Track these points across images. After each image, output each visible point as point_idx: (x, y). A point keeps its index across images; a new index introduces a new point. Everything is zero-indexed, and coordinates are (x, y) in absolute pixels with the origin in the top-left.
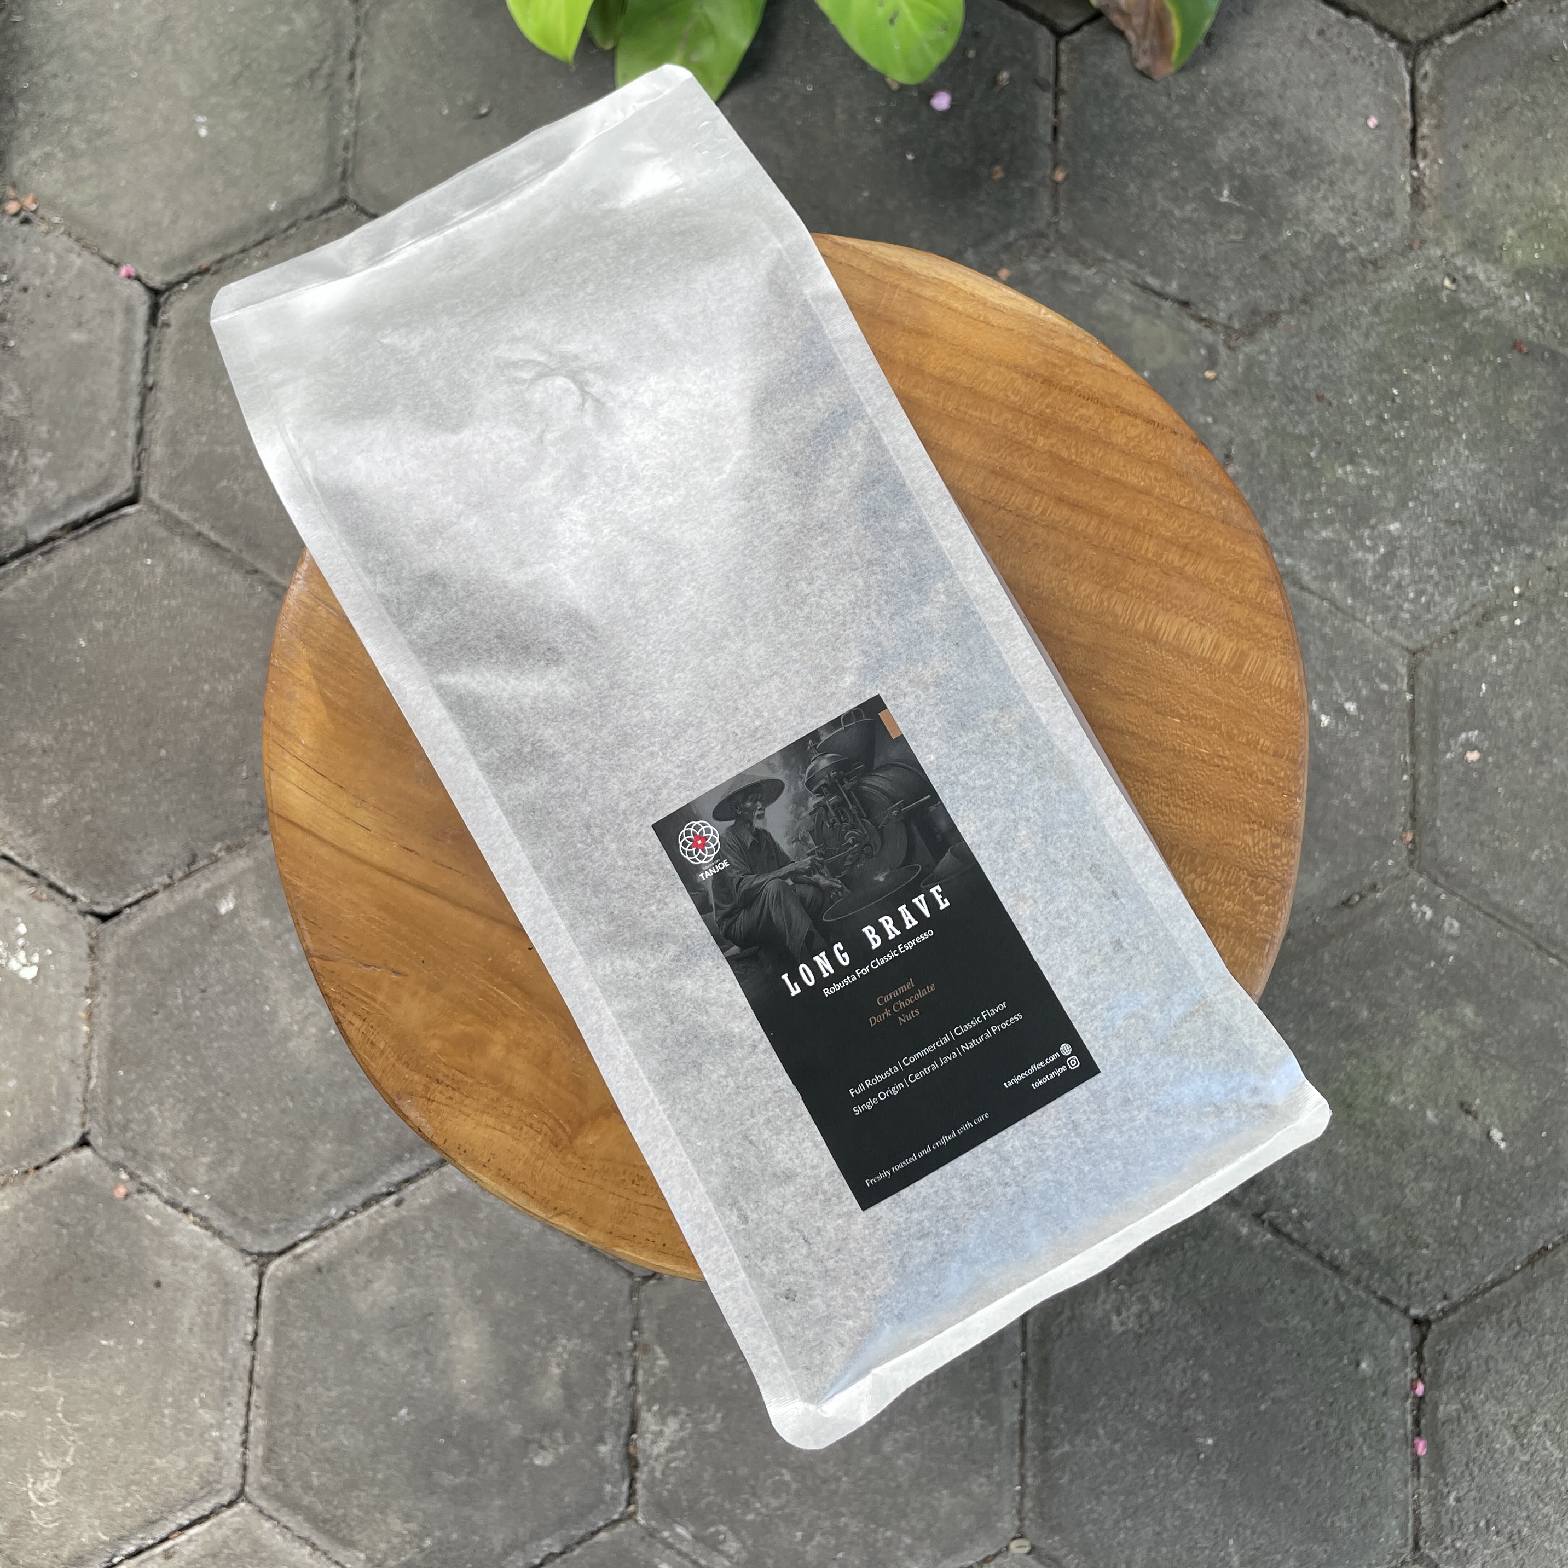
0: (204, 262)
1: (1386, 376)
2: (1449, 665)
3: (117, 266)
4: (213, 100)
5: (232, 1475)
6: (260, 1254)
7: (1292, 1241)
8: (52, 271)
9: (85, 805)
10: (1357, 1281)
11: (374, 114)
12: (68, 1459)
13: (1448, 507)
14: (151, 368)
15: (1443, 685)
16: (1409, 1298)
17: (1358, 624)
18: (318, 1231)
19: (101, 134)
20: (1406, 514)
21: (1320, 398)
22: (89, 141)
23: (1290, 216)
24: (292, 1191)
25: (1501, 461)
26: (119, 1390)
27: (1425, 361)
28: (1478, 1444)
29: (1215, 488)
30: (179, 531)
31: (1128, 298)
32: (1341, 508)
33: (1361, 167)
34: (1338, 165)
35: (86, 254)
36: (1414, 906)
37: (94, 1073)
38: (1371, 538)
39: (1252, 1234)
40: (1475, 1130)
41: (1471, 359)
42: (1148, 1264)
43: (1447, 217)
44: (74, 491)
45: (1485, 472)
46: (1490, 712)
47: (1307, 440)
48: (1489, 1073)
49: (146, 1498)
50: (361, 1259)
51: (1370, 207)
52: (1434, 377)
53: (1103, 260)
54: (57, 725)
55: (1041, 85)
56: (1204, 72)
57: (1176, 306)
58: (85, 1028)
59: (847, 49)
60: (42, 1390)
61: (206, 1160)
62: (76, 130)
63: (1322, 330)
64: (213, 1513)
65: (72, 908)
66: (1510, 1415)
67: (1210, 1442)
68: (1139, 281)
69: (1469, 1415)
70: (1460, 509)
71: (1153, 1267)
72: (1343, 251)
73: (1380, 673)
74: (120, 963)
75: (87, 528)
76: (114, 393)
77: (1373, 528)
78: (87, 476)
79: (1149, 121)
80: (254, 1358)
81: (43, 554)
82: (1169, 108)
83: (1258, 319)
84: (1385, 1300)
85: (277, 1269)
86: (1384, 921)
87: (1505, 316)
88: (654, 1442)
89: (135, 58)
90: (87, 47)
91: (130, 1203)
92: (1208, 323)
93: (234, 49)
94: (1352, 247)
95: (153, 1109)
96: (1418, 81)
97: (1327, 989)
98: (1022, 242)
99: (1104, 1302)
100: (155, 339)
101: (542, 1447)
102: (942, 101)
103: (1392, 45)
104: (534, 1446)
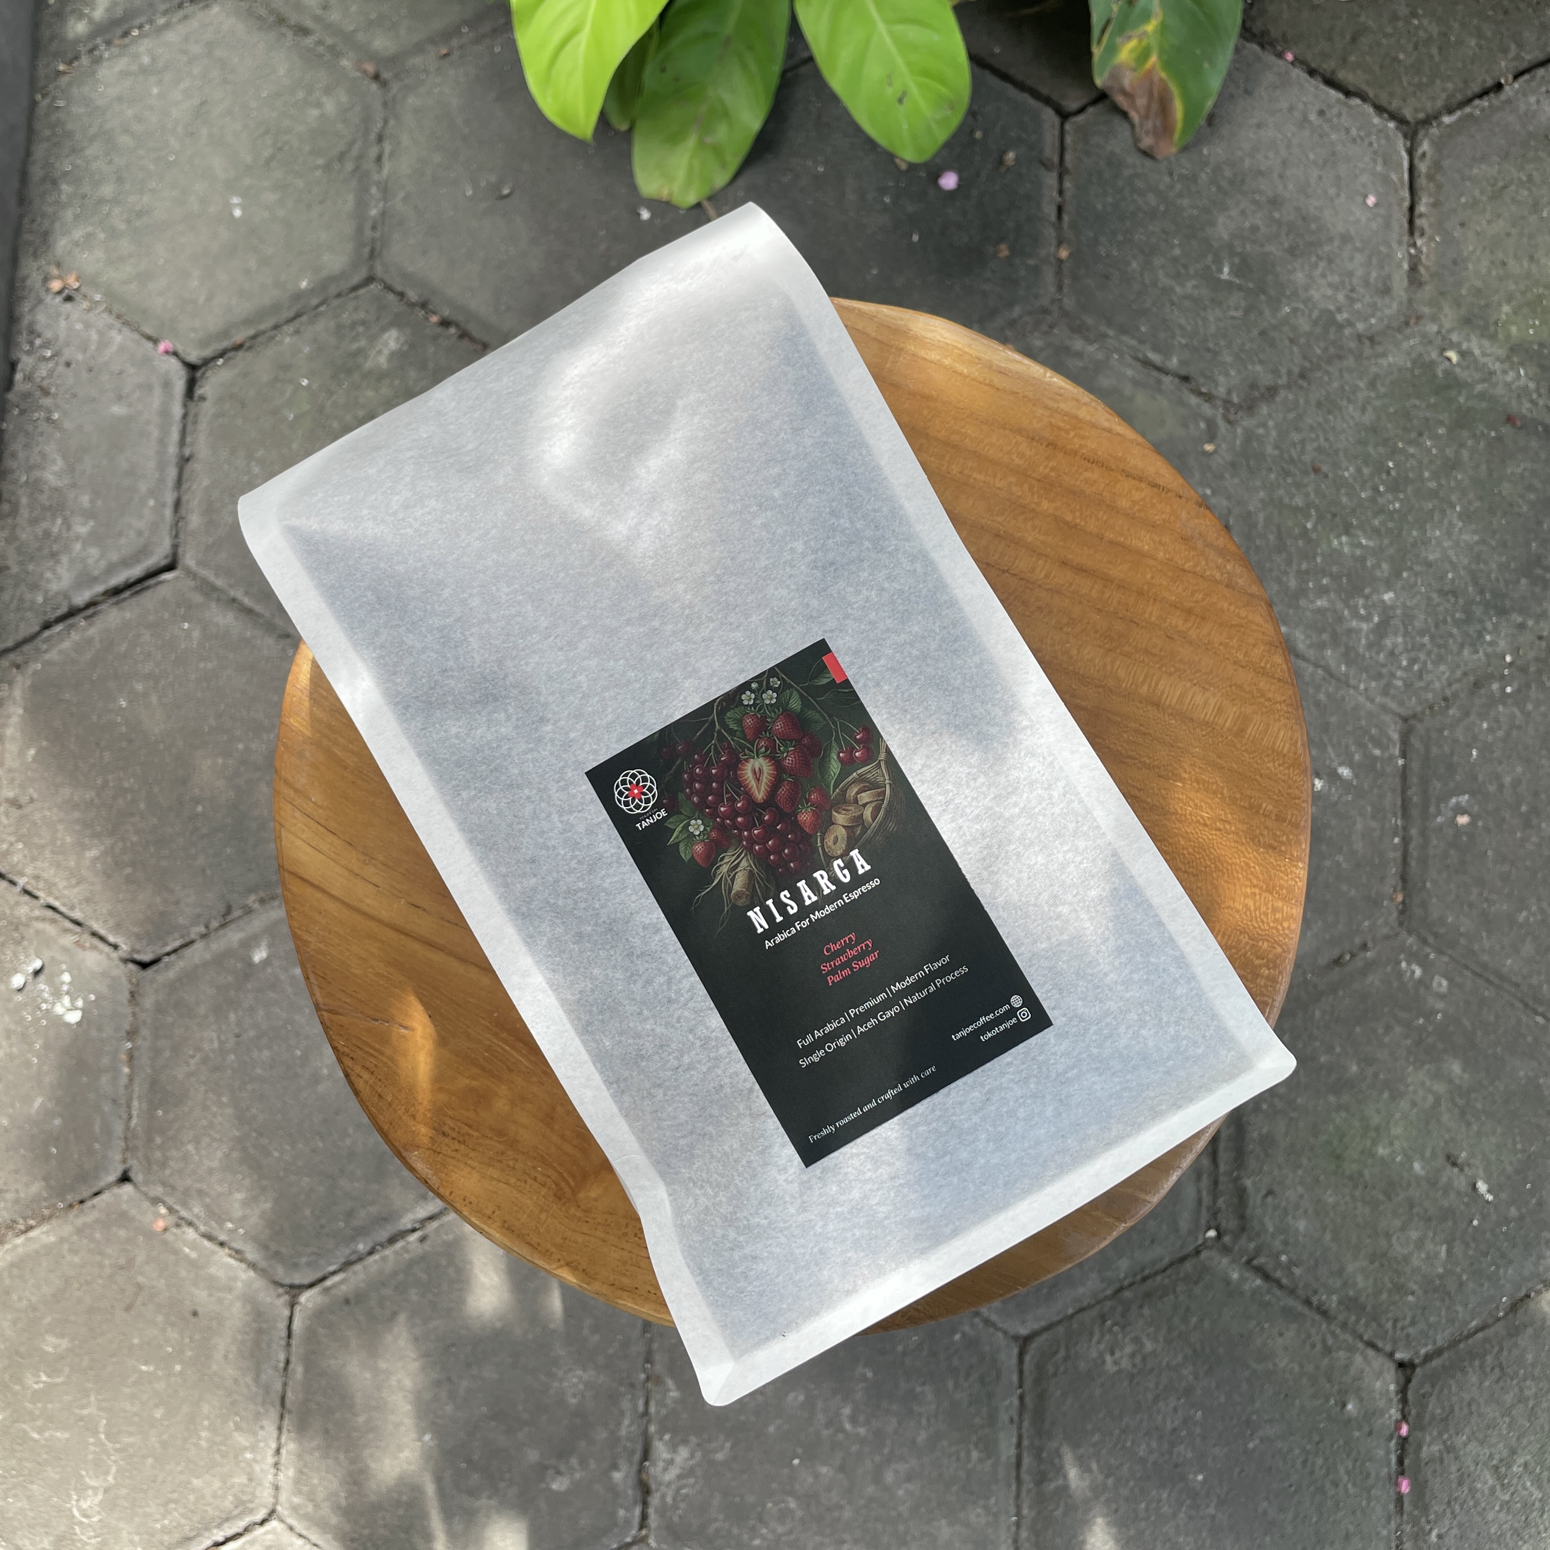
0: (238, 338)
1: (1381, 450)
2: (1440, 731)
3: (155, 341)
4: (247, 182)
5: (265, 1496)
6: (292, 1287)
7: (1281, 1286)
8: (93, 347)
9: (126, 858)
10: (1344, 1326)
11: (401, 195)
12: (110, 1478)
13: (1442, 578)
14: (188, 439)
15: (1435, 750)
16: (1395, 1342)
17: (1352, 692)
18: (347, 1265)
19: (139, 214)
20: (1399, 584)
21: (1316, 470)
22: (128, 222)
23: (1288, 293)
24: (322, 1226)
25: (1494, 533)
26: (158, 1414)
27: (1421, 434)
28: (1460, 1484)
29: (1221, 552)
30: (215, 595)
31: (1129, 372)
32: (1335, 578)
33: (1358, 245)
34: (1336, 243)
35: (126, 330)
36: (1404, 965)
37: (135, 1113)
38: (1365, 607)
39: (1243, 1280)
40: (1461, 1183)
41: (1465, 433)
42: (1141, 1307)
43: (1442, 294)
44: (115, 557)
45: (1477, 543)
46: (1480, 778)
47: (1304, 512)
48: (1475, 1128)
49: (183, 1515)
50: (387, 1292)
51: (1367, 284)
52: (1429, 451)
53: (1105, 336)
54: (99, 781)
55: (1046, 165)
56: (1205, 151)
57: (1177, 380)
58: (126, 1070)
59: (857, 129)
60: (85, 1412)
61: (239, 1196)
62: (117, 211)
63: (1319, 405)
64: (247, 1530)
65: (115, 955)
66: (1491, 1457)
67: (1200, 1477)
68: (1140, 356)
69: (1452, 1455)
70: (1453, 580)
71: (1146, 1311)
72: (1340, 327)
73: (1372, 739)
74: (159, 1009)
75: (127, 594)
76: (152, 465)
77: (1367, 597)
78: (127, 544)
79: (1152, 200)
80: (285, 1384)
81: (86, 618)
82: (1171, 187)
83: (1257, 394)
84: (1371, 1345)
85: (308, 1300)
86: (1374, 979)
87: (1500, 391)
88: (665, 1469)
89: (173, 141)
90: (126, 131)
91: (168, 1236)
92: (1208, 398)
93: (267, 132)
94: (1350, 323)
95: (190, 1147)
96: (1416, 161)
97: (1318, 1044)
98: (1027, 319)
99: (1099, 1342)
100: (193, 411)
101: (559, 1473)
102: (949, 181)
103: (1392, 125)
104: (551, 1472)
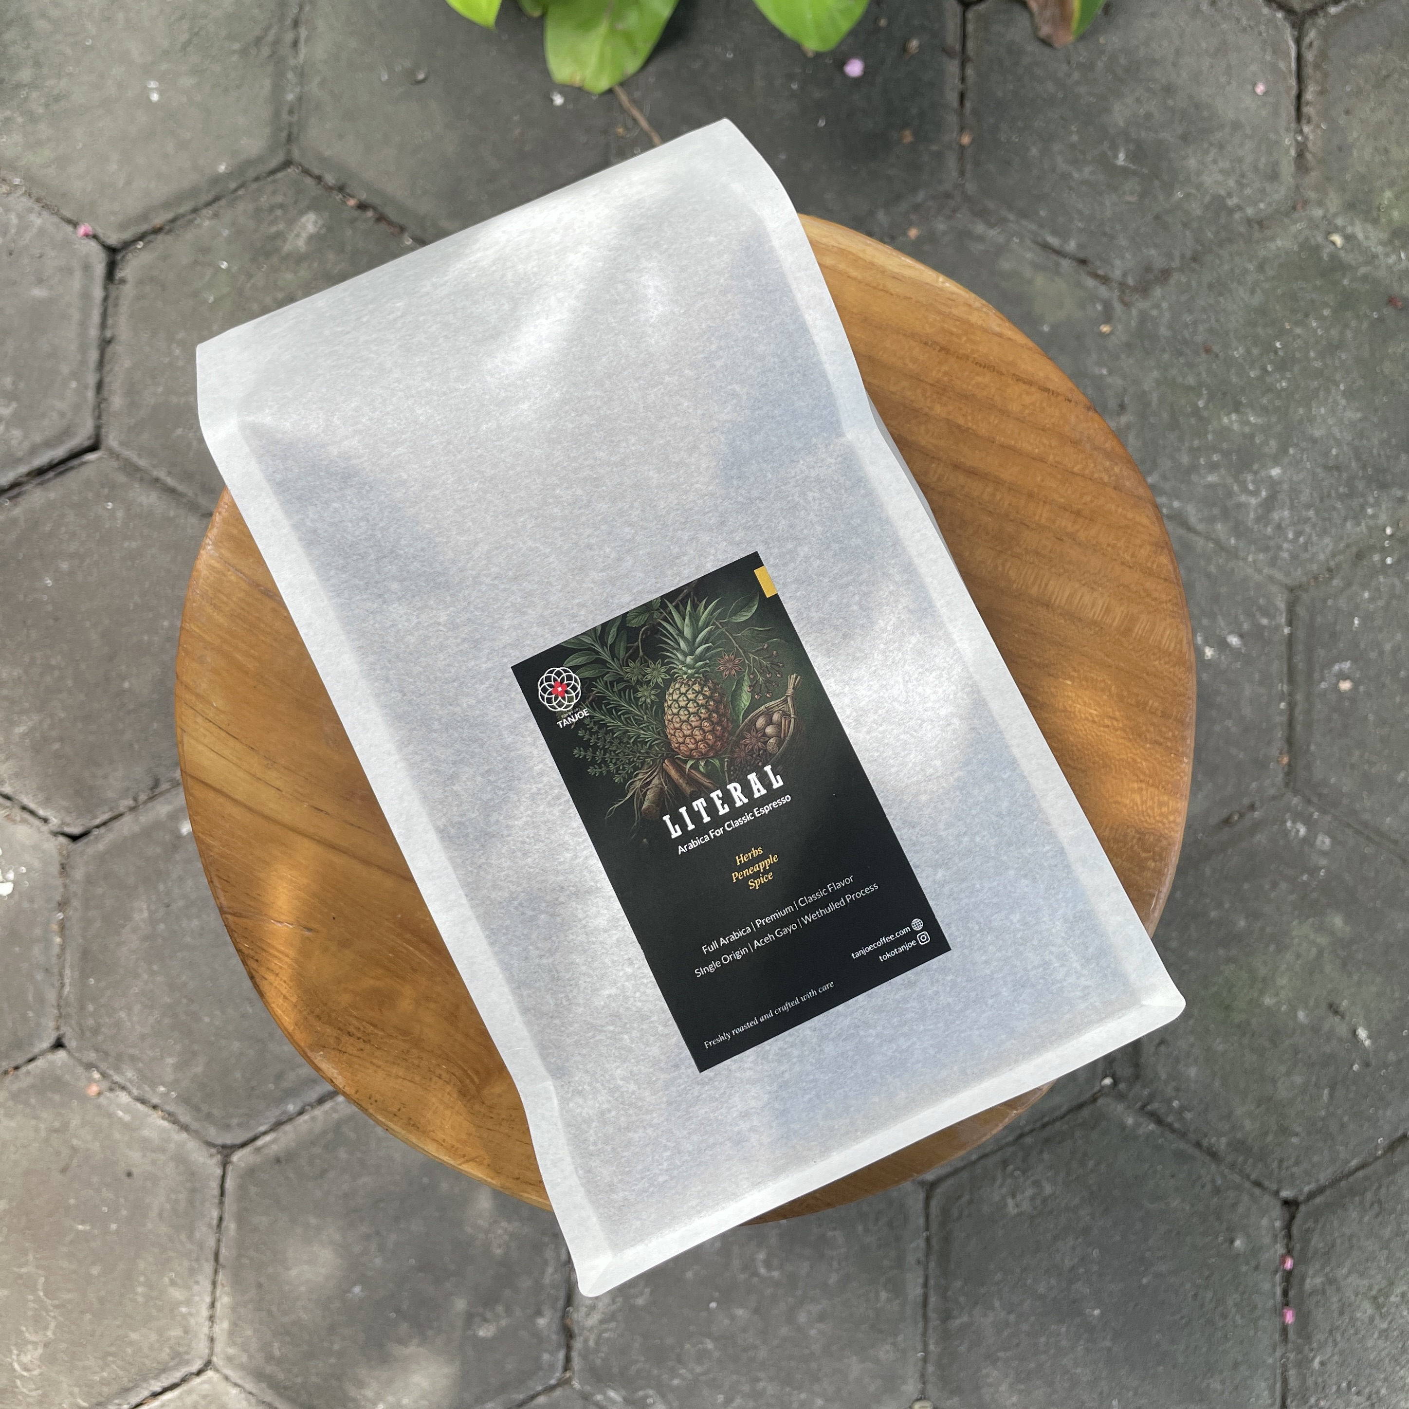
0: (158, 220)
1: (1270, 331)
2: (1324, 601)
3: (75, 224)
4: (164, 66)
5: (201, 1347)
6: (224, 1147)
7: (1173, 1130)
8: (13, 231)
9: (54, 733)
10: (1232, 1166)
11: (317, 80)
12: (50, 1334)
13: (1326, 454)
14: (110, 322)
15: (1319, 619)
16: (1280, 1181)
17: (1241, 563)
18: (277, 1125)
19: (57, 99)
20: (1286, 460)
21: (1208, 351)
22: (47, 105)
23: (1181, 178)
24: (253, 1088)
25: (1376, 410)
26: (95, 1271)
27: (1307, 315)
28: (1341, 1313)
29: (1108, 454)
30: (138, 476)
31: (1029, 255)
32: (1226, 454)
33: (1249, 131)
34: (1227, 130)
35: (46, 214)
36: (1289, 824)
37: (67, 981)
38: (1254, 482)
39: (1137, 1125)
40: (1342, 1030)
41: (1349, 314)
42: (1041, 1152)
43: (1328, 179)
44: (38, 438)
45: (1360, 420)
46: (1362, 646)
47: (1195, 390)
48: (1356, 977)
49: (122, 1368)
50: (317, 1150)
51: (1256, 169)
52: (1315, 331)
53: (1004, 220)
54: (27, 659)
55: (948, 52)
56: (1102, 40)
57: (1075, 264)
58: (58, 940)
59: (763, 19)
60: (24, 1270)
61: (171, 1061)
62: (34, 95)
63: (1211, 286)
64: (184, 1380)
65: (45, 828)
66: (1370, 1288)
67: (1097, 1312)
68: (1039, 239)
69: (1334, 1287)
70: (1337, 456)
71: (1046, 1156)
72: (1231, 211)
73: (1260, 608)
74: (89, 881)
75: (51, 474)
76: (73, 347)
77: (1256, 473)
78: (50, 425)
79: (1051, 87)
80: (219, 1241)
81: (10, 499)
82: (1069, 75)
83: (1151, 276)
84: (1258, 1184)
85: (240, 1160)
86: (1261, 838)
87: (1382, 273)
88: (588, 1315)
89: (89, 26)
90: (43, 15)
91: (102, 1100)
92: (1105, 280)
93: (182, 18)
94: (1239, 208)
95: (123, 1014)
96: (1303, 49)
97: (1208, 901)
98: (930, 203)
99: (1001, 1186)
100: (113, 293)
101: (485, 1320)
102: (855, 68)
103: (1280, 15)
104: (477, 1319)
